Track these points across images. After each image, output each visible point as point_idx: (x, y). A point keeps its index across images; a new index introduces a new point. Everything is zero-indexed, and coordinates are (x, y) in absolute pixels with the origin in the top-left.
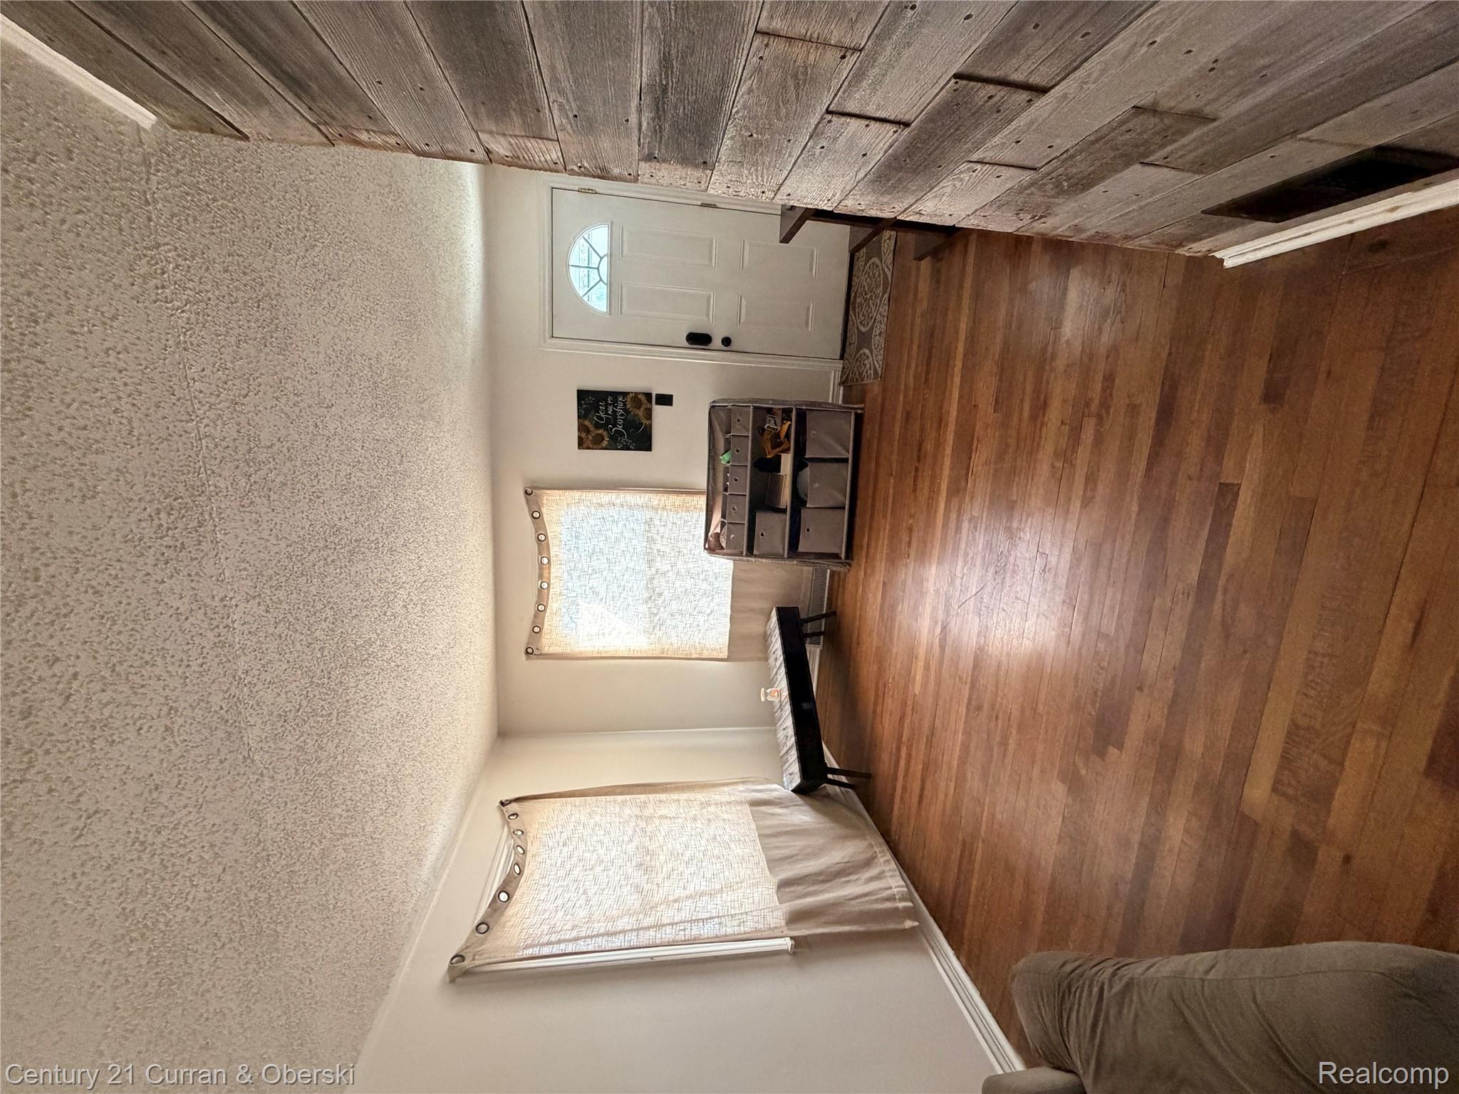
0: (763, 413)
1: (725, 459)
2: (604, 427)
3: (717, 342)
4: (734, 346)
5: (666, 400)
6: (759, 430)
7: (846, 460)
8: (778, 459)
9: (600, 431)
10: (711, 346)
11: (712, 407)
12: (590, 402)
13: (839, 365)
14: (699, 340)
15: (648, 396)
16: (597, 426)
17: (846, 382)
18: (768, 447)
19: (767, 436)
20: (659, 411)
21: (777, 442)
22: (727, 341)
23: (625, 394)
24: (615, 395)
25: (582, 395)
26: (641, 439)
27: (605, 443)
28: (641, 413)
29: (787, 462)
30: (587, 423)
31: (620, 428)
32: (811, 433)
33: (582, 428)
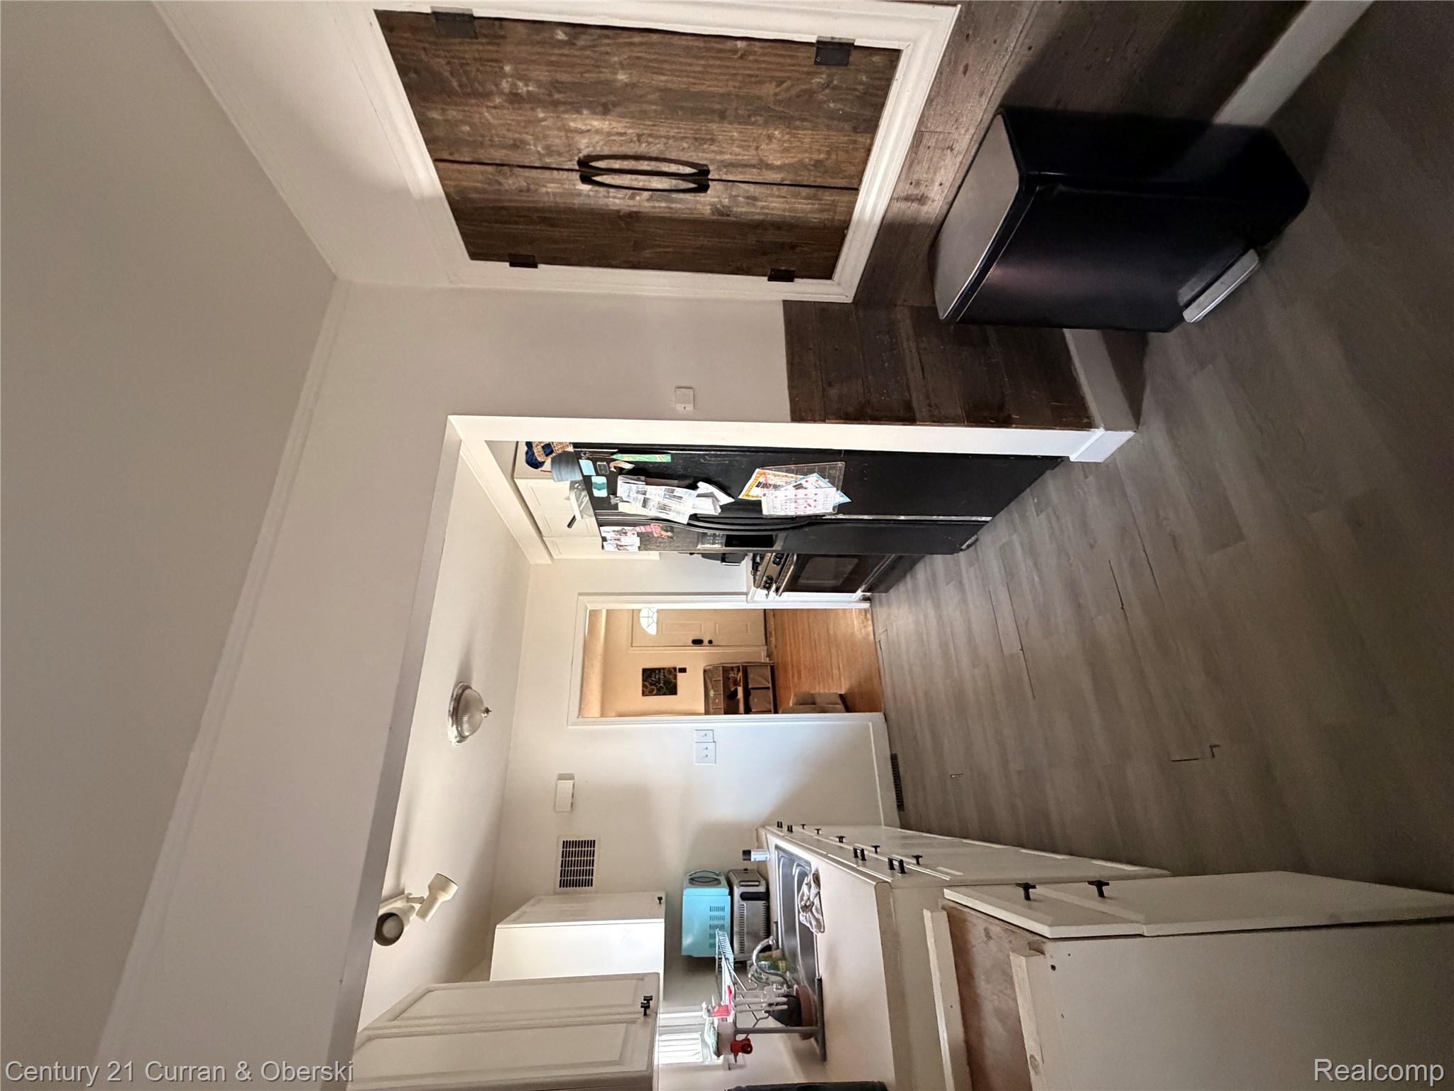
0: (726, 670)
1: (712, 693)
2: (654, 685)
3: (706, 642)
4: (714, 644)
5: (683, 670)
6: (726, 679)
7: (769, 688)
8: (736, 691)
9: (653, 687)
10: (703, 645)
11: (705, 671)
12: (648, 674)
13: (765, 648)
14: (697, 642)
15: (675, 669)
16: (651, 684)
17: (769, 655)
18: (731, 685)
19: (731, 680)
20: (680, 675)
21: (736, 683)
22: (710, 642)
23: (664, 669)
24: (659, 669)
25: (644, 671)
26: (672, 690)
27: (655, 692)
28: (671, 677)
29: (740, 690)
30: (646, 683)
31: (662, 685)
32: (751, 676)
33: (644, 686)
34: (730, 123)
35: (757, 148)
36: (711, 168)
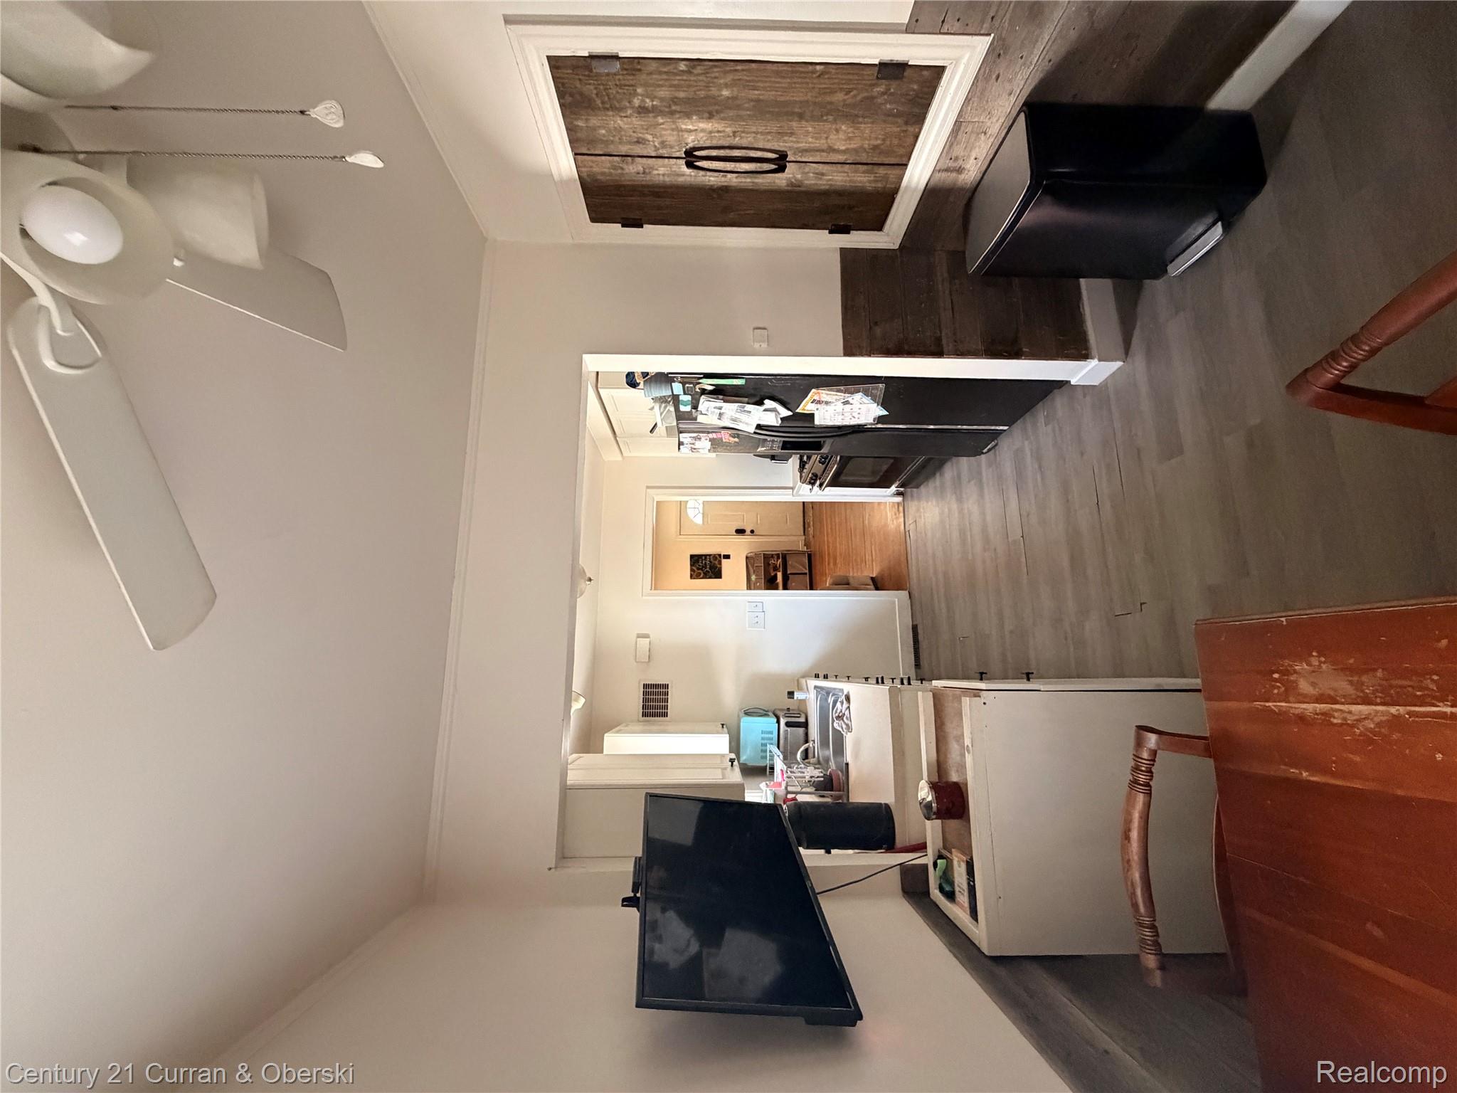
0: (767, 557)
1: (753, 578)
2: (702, 569)
3: (748, 532)
4: (756, 533)
5: (727, 557)
6: (767, 565)
7: (806, 574)
8: (776, 575)
9: (700, 571)
10: (746, 533)
11: (747, 558)
12: (695, 559)
13: (803, 538)
14: (740, 532)
15: (720, 555)
16: (698, 569)
17: (807, 544)
18: (772, 571)
19: (771, 566)
20: (724, 561)
21: (776, 569)
22: (752, 532)
23: (710, 555)
24: (706, 556)
25: (692, 556)
26: (717, 574)
27: (702, 576)
28: (716, 562)
29: (780, 575)
30: (694, 568)
31: (708, 569)
32: (790, 563)
33: (692, 570)
34: (807, 121)
35: (827, 138)
36: (788, 153)
